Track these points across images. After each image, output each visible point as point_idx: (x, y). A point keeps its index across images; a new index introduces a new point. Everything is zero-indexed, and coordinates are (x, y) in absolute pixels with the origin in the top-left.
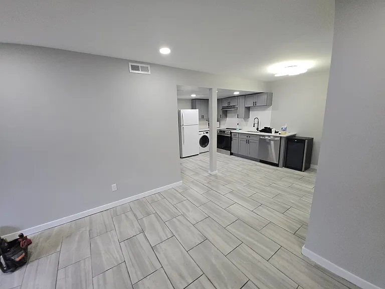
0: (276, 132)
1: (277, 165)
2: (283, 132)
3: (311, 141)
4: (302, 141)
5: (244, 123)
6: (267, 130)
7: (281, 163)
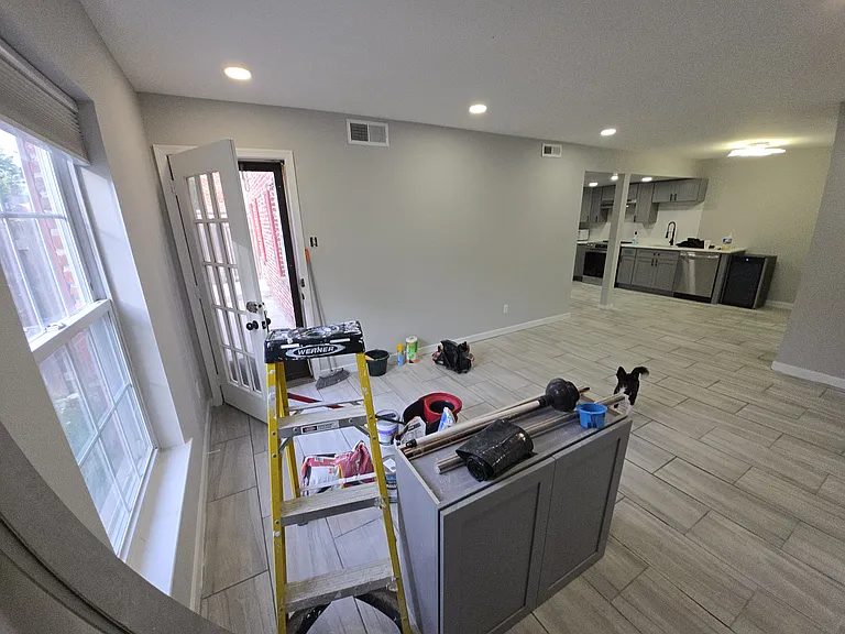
0: (711, 247)
1: (707, 300)
2: (726, 246)
3: (773, 260)
4: (758, 261)
5: (644, 231)
6: (692, 243)
7: (715, 298)
